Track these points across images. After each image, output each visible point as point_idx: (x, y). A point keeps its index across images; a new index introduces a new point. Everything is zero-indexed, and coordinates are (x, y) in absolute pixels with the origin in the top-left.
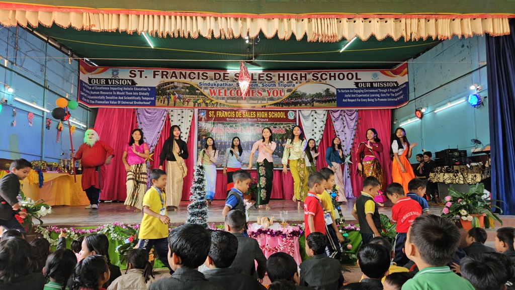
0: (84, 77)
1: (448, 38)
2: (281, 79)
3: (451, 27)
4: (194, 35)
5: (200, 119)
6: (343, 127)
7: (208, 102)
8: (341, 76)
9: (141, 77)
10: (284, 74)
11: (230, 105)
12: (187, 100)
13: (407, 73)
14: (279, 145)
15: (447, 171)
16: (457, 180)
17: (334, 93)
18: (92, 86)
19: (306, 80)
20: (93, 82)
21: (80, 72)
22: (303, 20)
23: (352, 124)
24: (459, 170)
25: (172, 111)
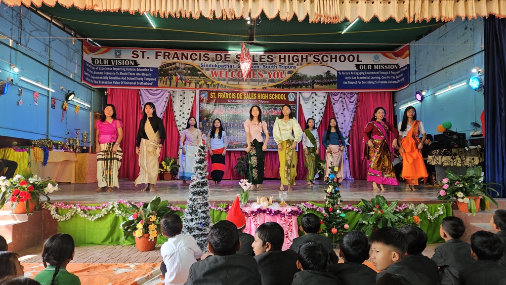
0: (88, 58)
1: (451, 20)
2: (282, 61)
3: (455, 8)
4: (196, 16)
5: (201, 101)
6: (342, 109)
7: (209, 83)
8: (342, 58)
9: (143, 57)
10: (285, 56)
11: (231, 86)
12: (188, 81)
13: (409, 55)
15: (445, 154)
16: (455, 163)
17: (334, 75)
18: (95, 67)
19: (307, 61)
20: (97, 63)
21: (84, 52)
22: (305, 1)
23: (352, 106)
24: (457, 153)
25: (174, 92)
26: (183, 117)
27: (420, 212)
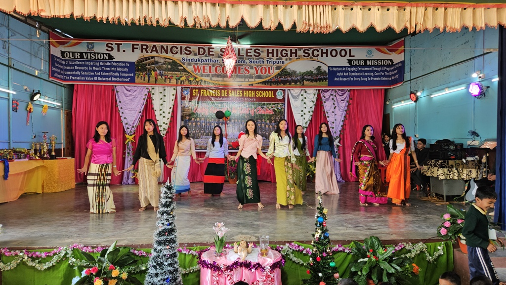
0: (56, 51)
1: (457, 31)
2: (270, 55)
3: (462, 17)
4: (164, 23)
5: (183, 98)
6: (333, 108)
7: (192, 79)
8: (334, 53)
9: (119, 50)
10: (273, 50)
11: (215, 82)
12: (169, 77)
13: (404, 51)
14: (267, 126)
15: (442, 166)
16: (452, 175)
17: (325, 71)
18: (66, 61)
19: (296, 56)
20: (67, 56)
21: (51, 46)
22: (291, 7)
23: (344, 105)
24: (454, 165)
25: (153, 89)
26: (164, 117)
27: (419, 252)
